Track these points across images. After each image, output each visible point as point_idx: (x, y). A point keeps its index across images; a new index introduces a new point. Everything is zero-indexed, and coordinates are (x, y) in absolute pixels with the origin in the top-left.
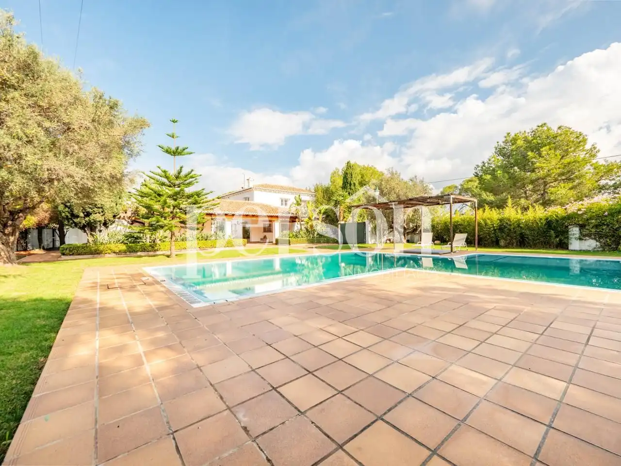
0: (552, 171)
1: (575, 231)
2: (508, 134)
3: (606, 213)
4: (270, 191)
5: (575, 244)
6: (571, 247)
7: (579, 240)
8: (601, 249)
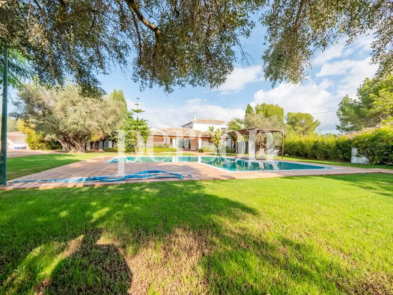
0: (386, 107)
1: (354, 151)
2: (367, 79)
3: (367, 140)
4: (202, 123)
5: (354, 160)
6: (353, 161)
7: (356, 157)
8: (369, 163)
